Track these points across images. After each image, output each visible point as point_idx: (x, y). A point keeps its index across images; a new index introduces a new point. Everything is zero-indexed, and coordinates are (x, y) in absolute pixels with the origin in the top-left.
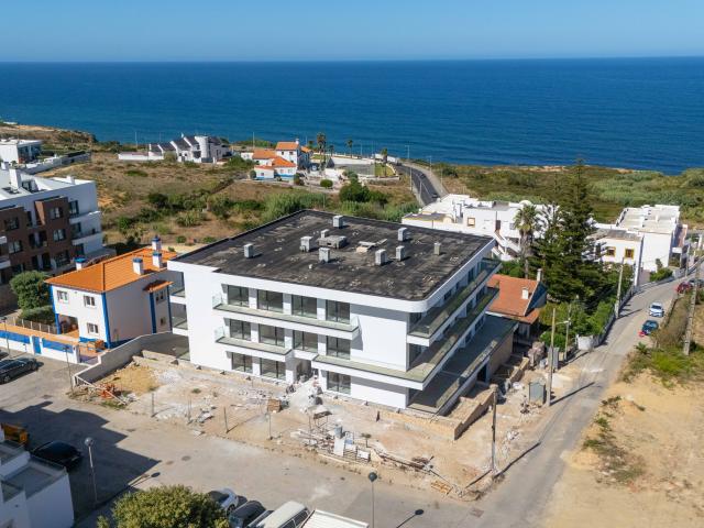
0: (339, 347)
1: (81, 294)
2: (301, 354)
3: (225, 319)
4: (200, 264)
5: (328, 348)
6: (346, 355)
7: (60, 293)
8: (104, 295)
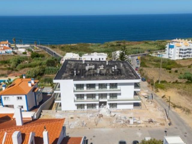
0: (114, 96)
1: (15, 97)
2: (101, 100)
3: (75, 95)
4: (67, 79)
5: (110, 97)
6: (116, 98)
7: (5, 98)
8: (26, 95)
